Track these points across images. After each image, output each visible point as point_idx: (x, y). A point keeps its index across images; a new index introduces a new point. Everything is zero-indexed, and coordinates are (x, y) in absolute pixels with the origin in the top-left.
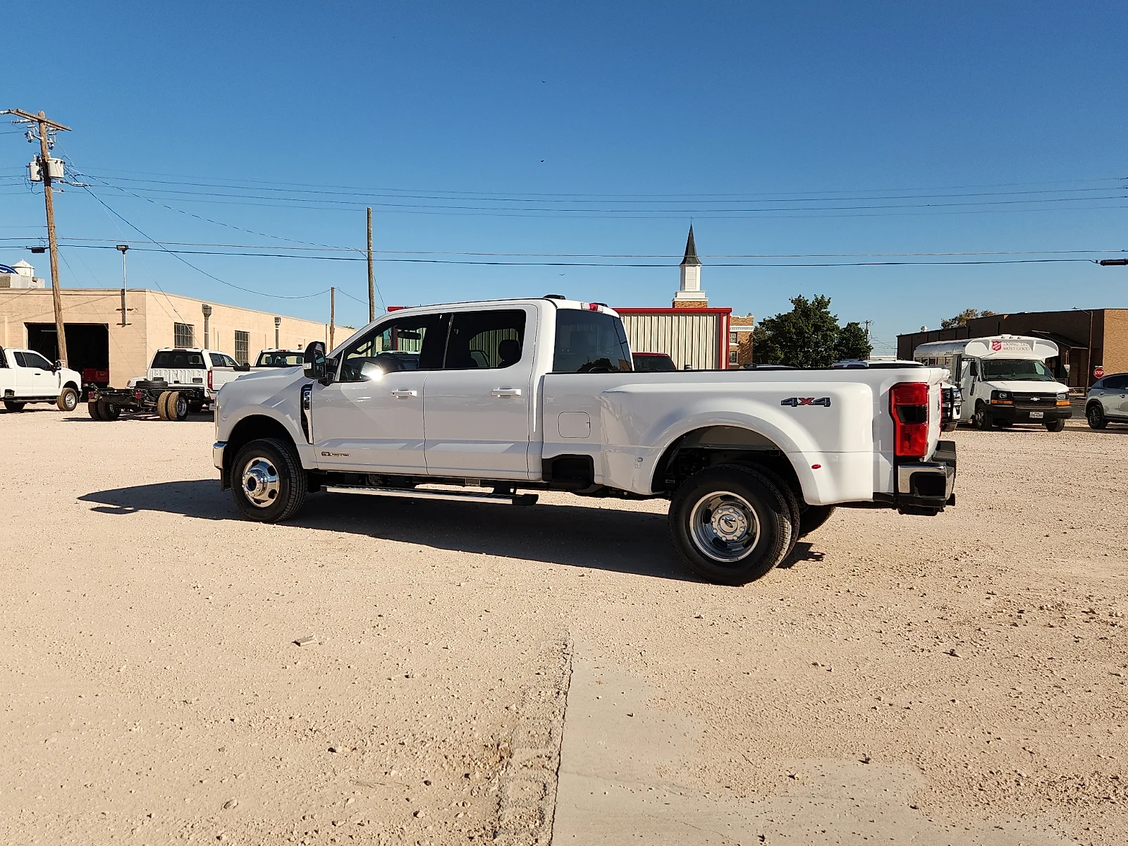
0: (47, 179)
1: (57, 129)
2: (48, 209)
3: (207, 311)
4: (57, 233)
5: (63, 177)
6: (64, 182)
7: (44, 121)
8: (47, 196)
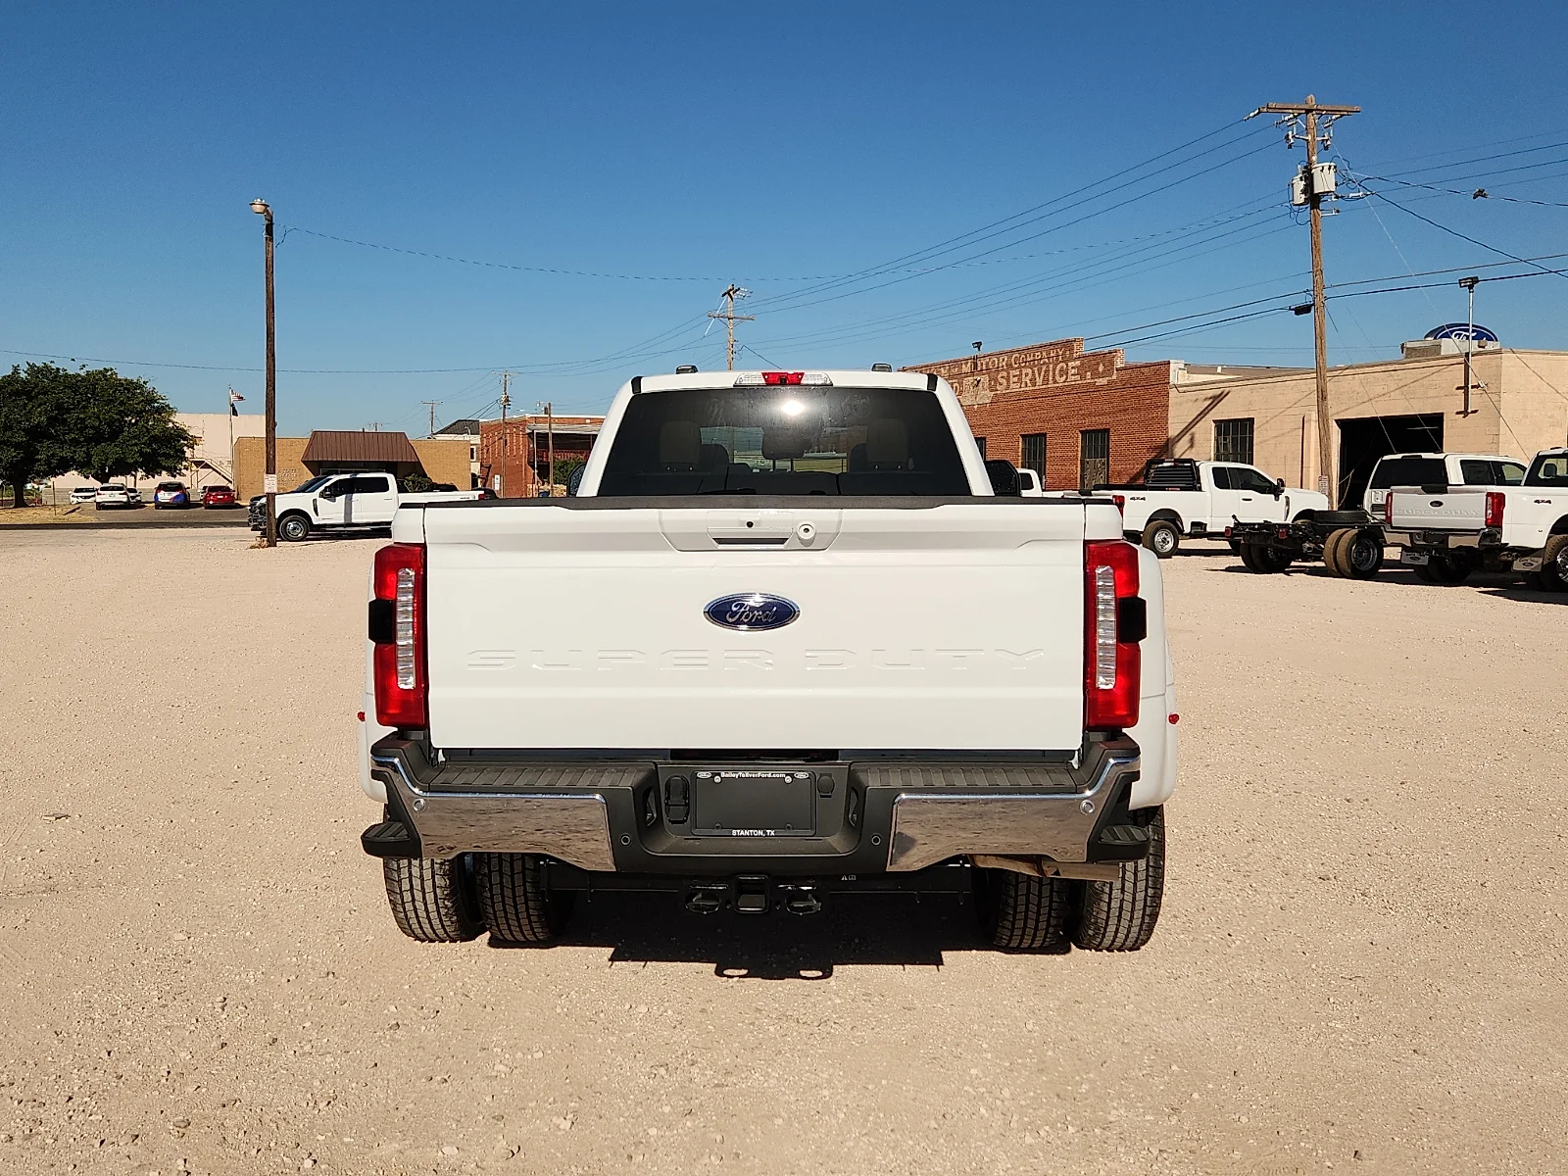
0: (1314, 199)
1: (1341, 115)
2: (1315, 247)
5: (1334, 190)
6: (1337, 197)
7: (1311, 111)
8: (1314, 225)
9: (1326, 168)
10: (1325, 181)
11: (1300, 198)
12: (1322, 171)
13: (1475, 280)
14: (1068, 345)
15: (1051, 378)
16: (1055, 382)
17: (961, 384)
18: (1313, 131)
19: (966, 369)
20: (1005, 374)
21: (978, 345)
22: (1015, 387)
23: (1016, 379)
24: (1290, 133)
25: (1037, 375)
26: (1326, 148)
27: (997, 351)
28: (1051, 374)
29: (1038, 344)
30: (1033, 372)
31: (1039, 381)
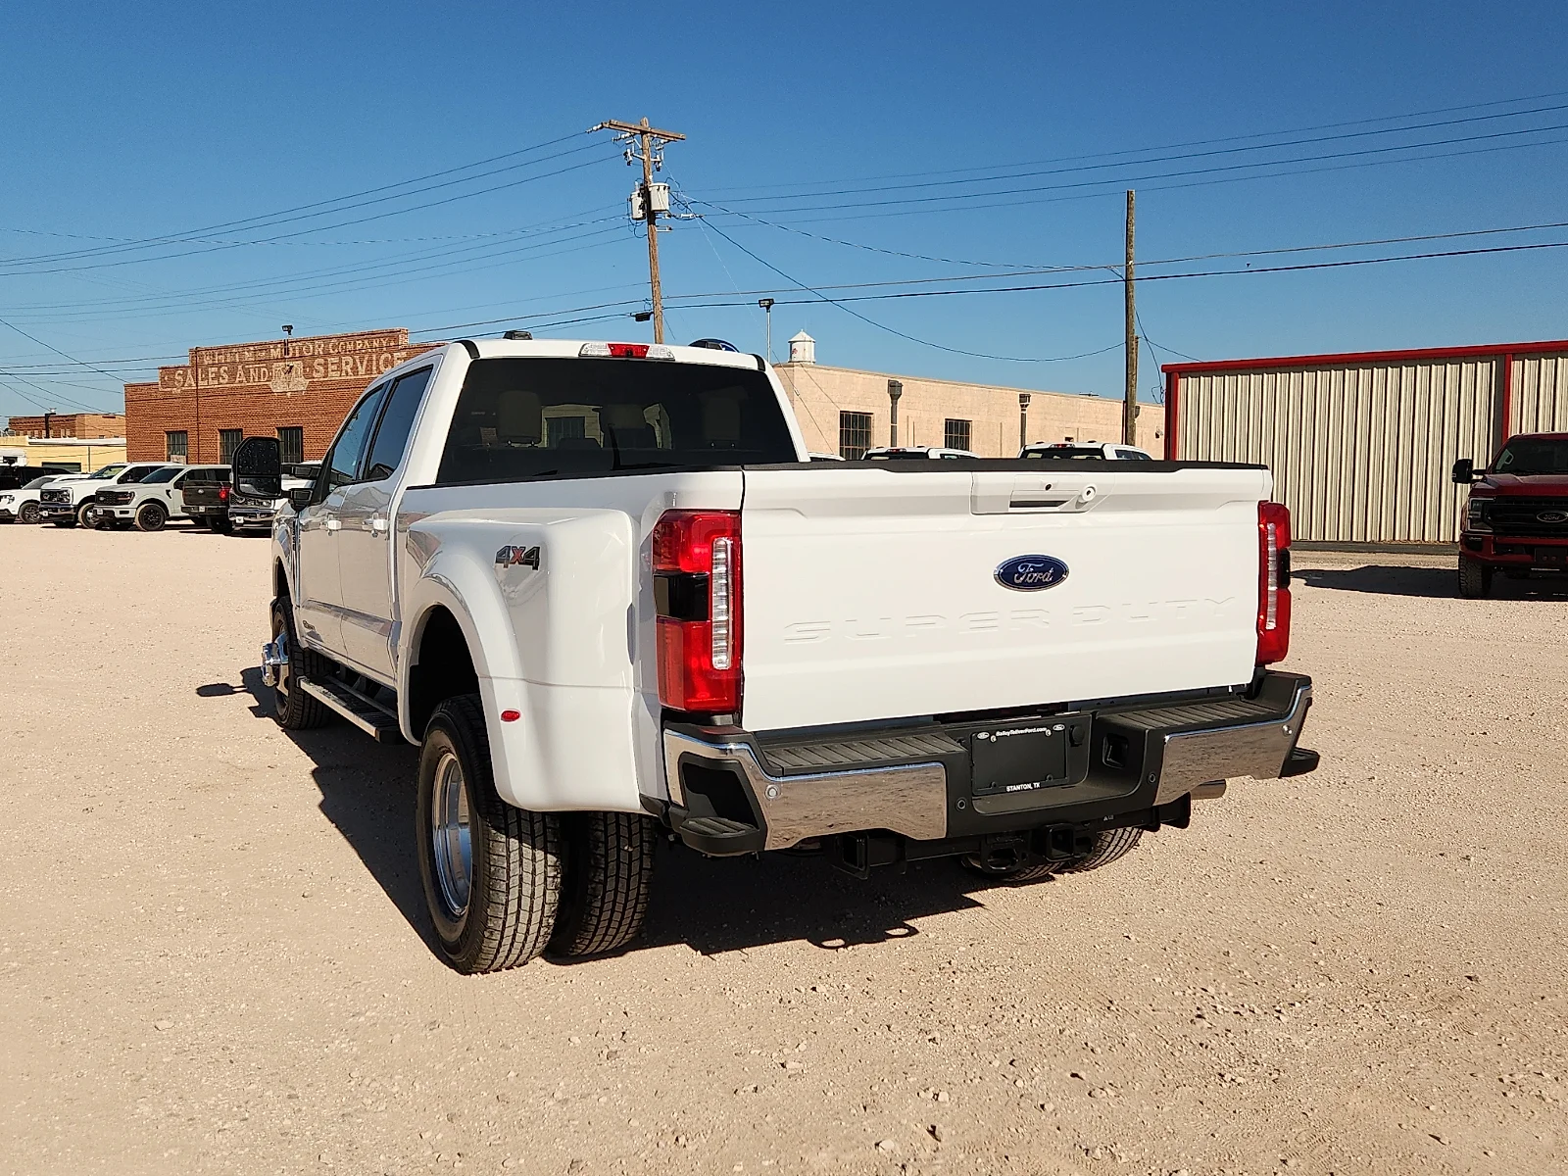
0: (651, 216)
1: (669, 141)
2: (653, 257)
3: (895, 391)
4: (664, 290)
5: (668, 208)
6: (669, 216)
7: (646, 133)
8: (651, 239)
9: (662, 188)
10: (660, 200)
11: (639, 214)
12: (658, 190)
13: (771, 302)
14: (392, 334)
15: (374, 368)
16: (380, 372)
17: (270, 369)
18: (649, 152)
19: (276, 353)
20: (322, 361)
21: (289, 329)
22: (334, 376)
23: (335, 367)
24: (629, 151)
25: (359, 364)
26: (658, 169)
27: (312, 336)
28: (374, 363)
29: (359, 332)
30: (354, 360)
31: (362, 370)
